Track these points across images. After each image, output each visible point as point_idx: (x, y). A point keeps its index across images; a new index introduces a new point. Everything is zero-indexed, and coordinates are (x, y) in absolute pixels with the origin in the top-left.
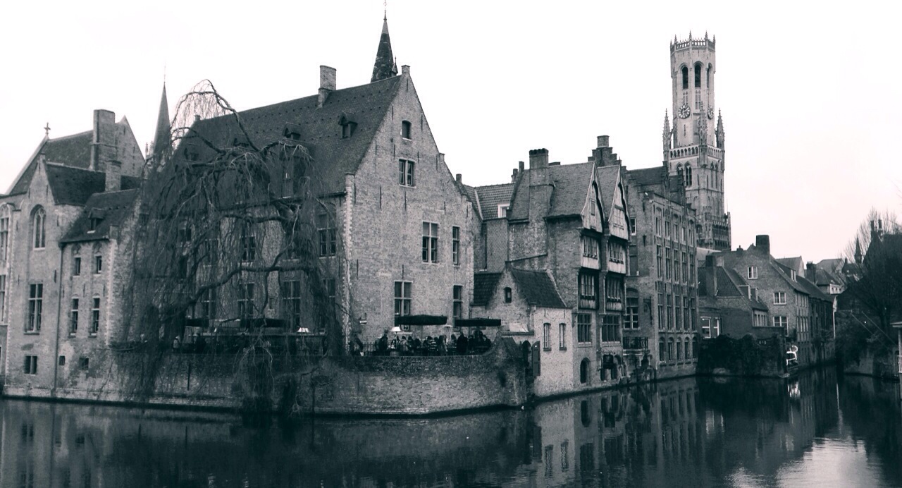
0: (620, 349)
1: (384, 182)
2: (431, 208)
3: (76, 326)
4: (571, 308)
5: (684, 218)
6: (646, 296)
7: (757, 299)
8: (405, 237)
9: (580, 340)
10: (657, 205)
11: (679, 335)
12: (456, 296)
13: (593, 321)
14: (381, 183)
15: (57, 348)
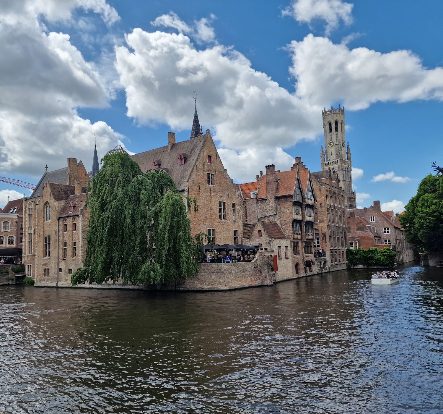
0: (313, 257)
1: (201, 184)
2: (222, 195)
3: (66, 254)
4: (290, 239)
5: (339, 195)
6: (323, 232)
7: (375, 232)
8: (211, 209)
9: (294, 254)
10: (326, 189)
11: (339, 250)
12: (235, 235)
13: (300, 245)
14: (200, 185)
15: (58, 264)
